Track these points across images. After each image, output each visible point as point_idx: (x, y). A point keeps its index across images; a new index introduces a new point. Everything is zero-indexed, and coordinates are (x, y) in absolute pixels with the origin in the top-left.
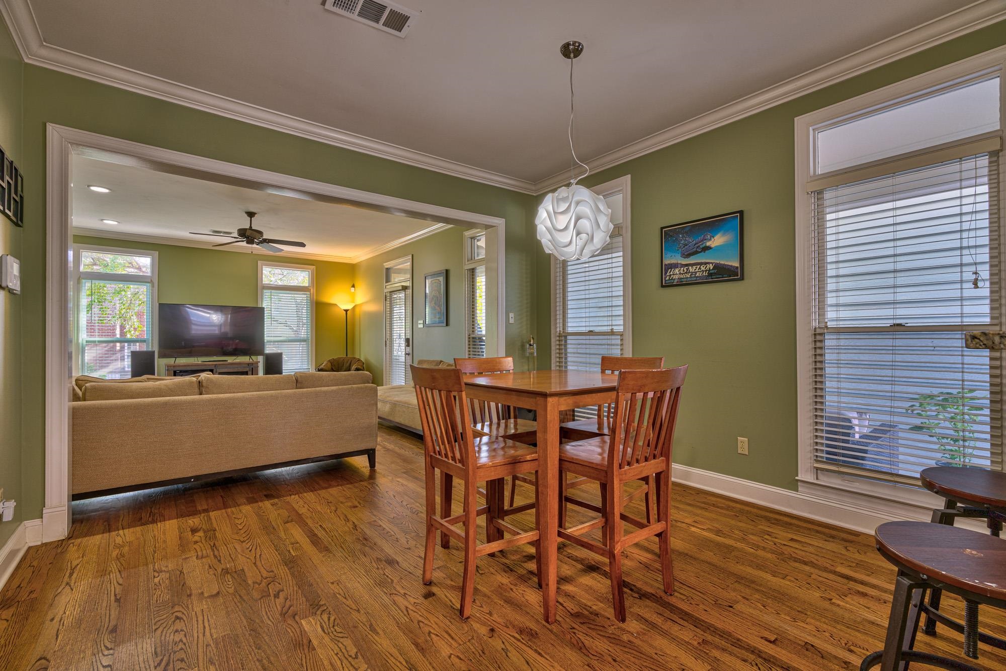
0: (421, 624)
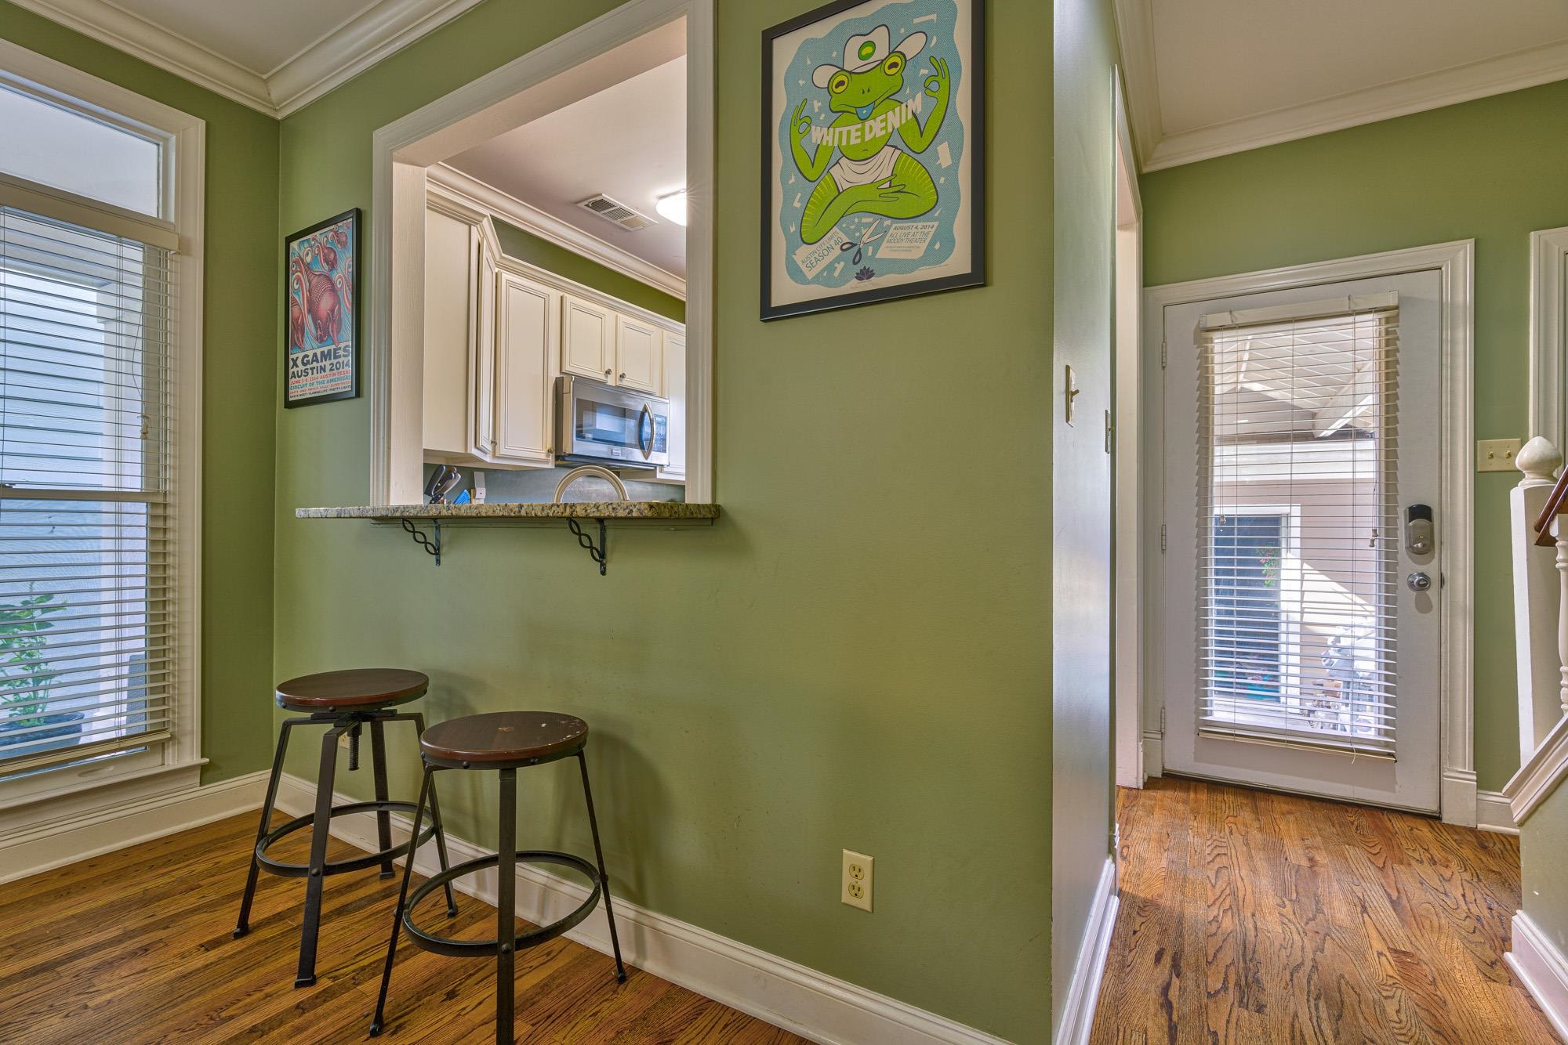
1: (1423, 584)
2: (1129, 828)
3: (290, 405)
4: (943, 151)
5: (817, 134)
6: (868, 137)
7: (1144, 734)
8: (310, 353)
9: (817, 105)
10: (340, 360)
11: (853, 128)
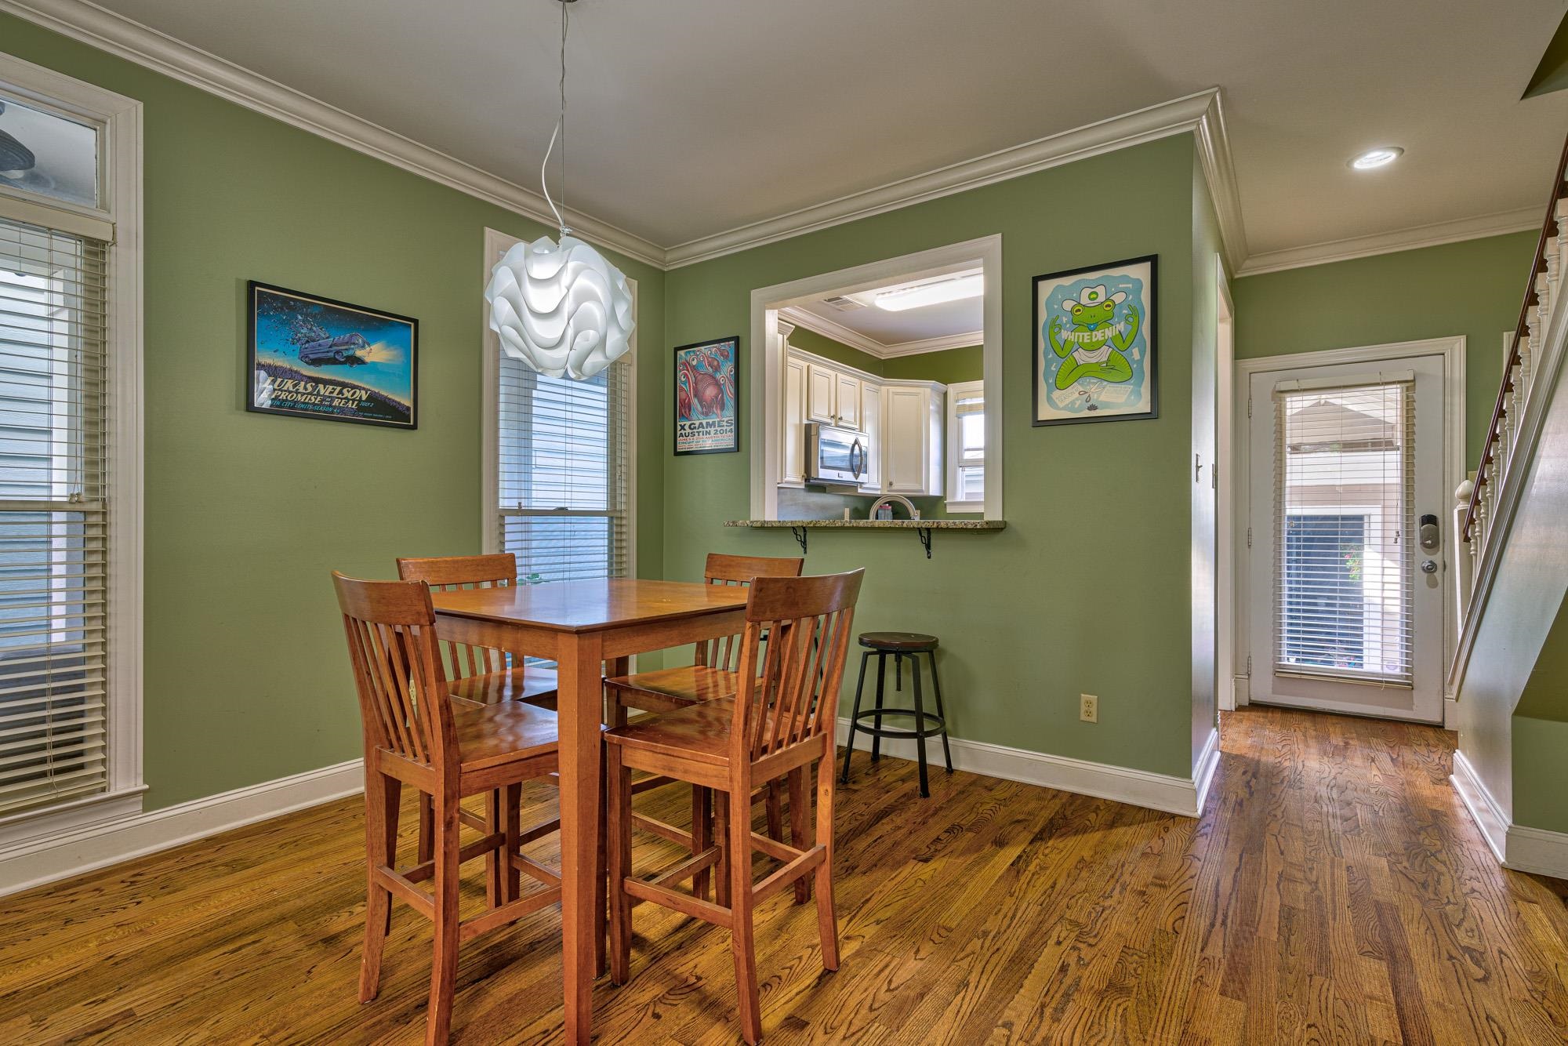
0: (876, 1006)
1: (1431, 569)
2: (1225, 728)
3: (677, 454)
4: (1136, 353)
5: (1065, 334)
6: (1094, 340)
7: (1236, 673)
8: (697, 423)
9: (1065, 320)
10: (724, 428)
11: (1086, 334)
